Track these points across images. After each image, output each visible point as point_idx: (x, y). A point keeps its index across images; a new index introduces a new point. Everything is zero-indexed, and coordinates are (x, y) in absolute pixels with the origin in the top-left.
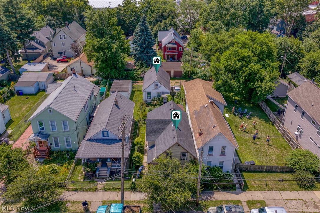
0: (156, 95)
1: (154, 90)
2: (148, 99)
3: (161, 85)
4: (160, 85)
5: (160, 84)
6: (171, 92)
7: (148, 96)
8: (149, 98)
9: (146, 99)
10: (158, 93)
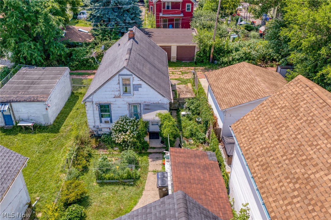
0: (126, 113)
1: (119, 97)
2: (103, 125)
3: (141, 82)
4: (136, 81)
5: (136, 78)
6: (170, 104)
7: (102, 116)
8: (106, 122)
9: (98, 123)
10: (134, 106)
